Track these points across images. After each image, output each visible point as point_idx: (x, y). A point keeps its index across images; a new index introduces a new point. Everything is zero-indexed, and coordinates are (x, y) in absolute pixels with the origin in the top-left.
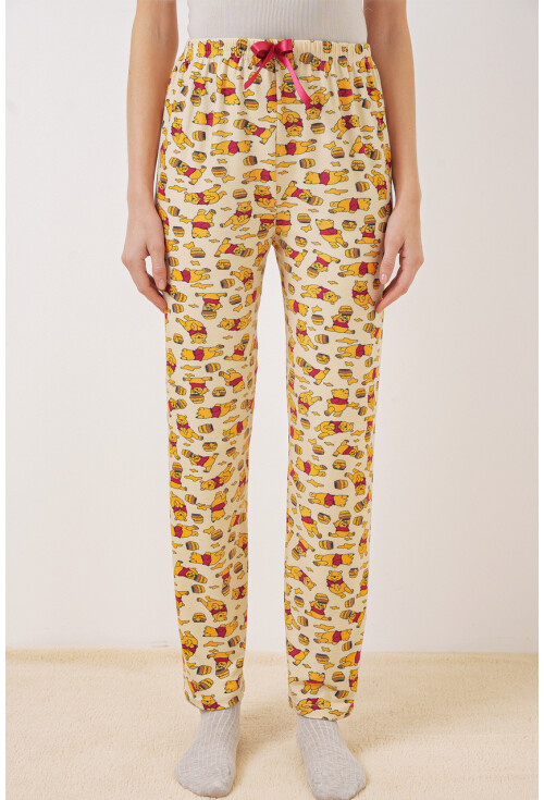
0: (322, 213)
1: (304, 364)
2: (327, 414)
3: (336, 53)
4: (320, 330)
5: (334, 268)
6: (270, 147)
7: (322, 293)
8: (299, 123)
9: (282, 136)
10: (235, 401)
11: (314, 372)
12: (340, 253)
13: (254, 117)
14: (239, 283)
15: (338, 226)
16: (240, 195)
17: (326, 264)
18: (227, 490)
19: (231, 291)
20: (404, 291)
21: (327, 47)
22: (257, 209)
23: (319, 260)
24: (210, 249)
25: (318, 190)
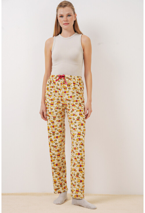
0: (72, 102)
1: (72, 128)
2: (77, 137)
3: (73, 77)
4: (75, 121)
5: (75, 111)
6: (62, 92)
7: (74, 115)
8: (66, 88)
9: (63, 90)
10: (61, 135)
11: (74, 129)
12: (76, 108)
13: (59, 87)
14: (59, 114)
15: (75, 104)
16: (58, 99)
17: (74, 110)
18: (60, 152)
19: (58, 115)
20: (89, 116)
21: (71, 76)
22: (61, 102)
23: (72, 110)
24: (53, 108)
25: (70, 99)
